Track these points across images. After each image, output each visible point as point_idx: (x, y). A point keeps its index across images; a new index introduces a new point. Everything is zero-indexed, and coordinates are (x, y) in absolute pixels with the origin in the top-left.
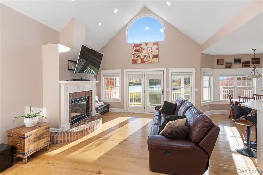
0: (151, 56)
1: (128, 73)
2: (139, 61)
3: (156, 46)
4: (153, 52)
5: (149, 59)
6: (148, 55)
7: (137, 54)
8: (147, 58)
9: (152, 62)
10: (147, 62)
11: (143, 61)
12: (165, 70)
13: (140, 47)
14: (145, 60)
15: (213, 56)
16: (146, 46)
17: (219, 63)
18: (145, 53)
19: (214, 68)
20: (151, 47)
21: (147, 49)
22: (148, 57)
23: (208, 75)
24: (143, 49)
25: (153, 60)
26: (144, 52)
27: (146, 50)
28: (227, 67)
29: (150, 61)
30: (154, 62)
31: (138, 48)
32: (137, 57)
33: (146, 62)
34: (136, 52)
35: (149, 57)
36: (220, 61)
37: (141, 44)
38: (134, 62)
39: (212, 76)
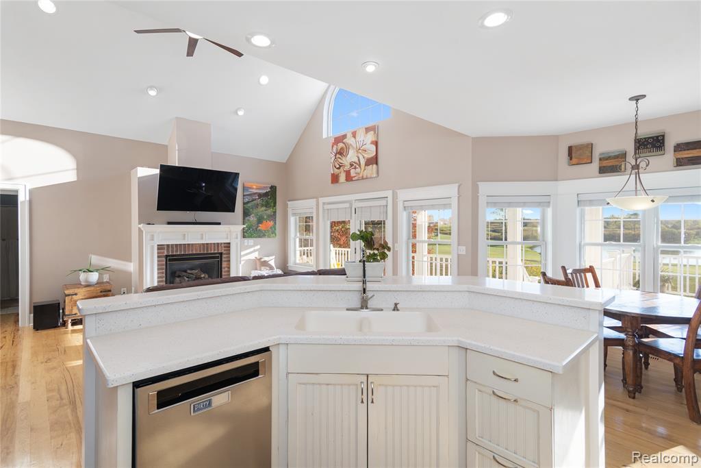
0: (363, 162)
1: (326, 207)
2: (342, 178)
3: (371, 137)
4: (365, 151)
5: (358, 170)
6: (356, 160)
7: (339, 160)
8: (355, 168)
9: (365, 177)
10: (356, 178)
11: (349, 178)
12: (389, 194)
13: (343, 143)
14: (353, 173)
15: (551, 139)
16: (353, 139)
17: (574, 161)
18: (351, 156)
19: (556, 180)
20: (362, 139)
21: (355, 146)
22: (357, 166)
23: (539, 204)
24: (348, 147)
25: (365, 171)
26: (351, 152)
27: (353, 148)
28: (603, 170)
29: (361, 175)
30: (369, 176)
31: (341, 145)
32: (338, 168)
33: (354, 179)
34: (338, 156)
35: (360, 165)
36: (578, 154)
37: (344, 136)
38: (335, 179)
39: (549, 206)
